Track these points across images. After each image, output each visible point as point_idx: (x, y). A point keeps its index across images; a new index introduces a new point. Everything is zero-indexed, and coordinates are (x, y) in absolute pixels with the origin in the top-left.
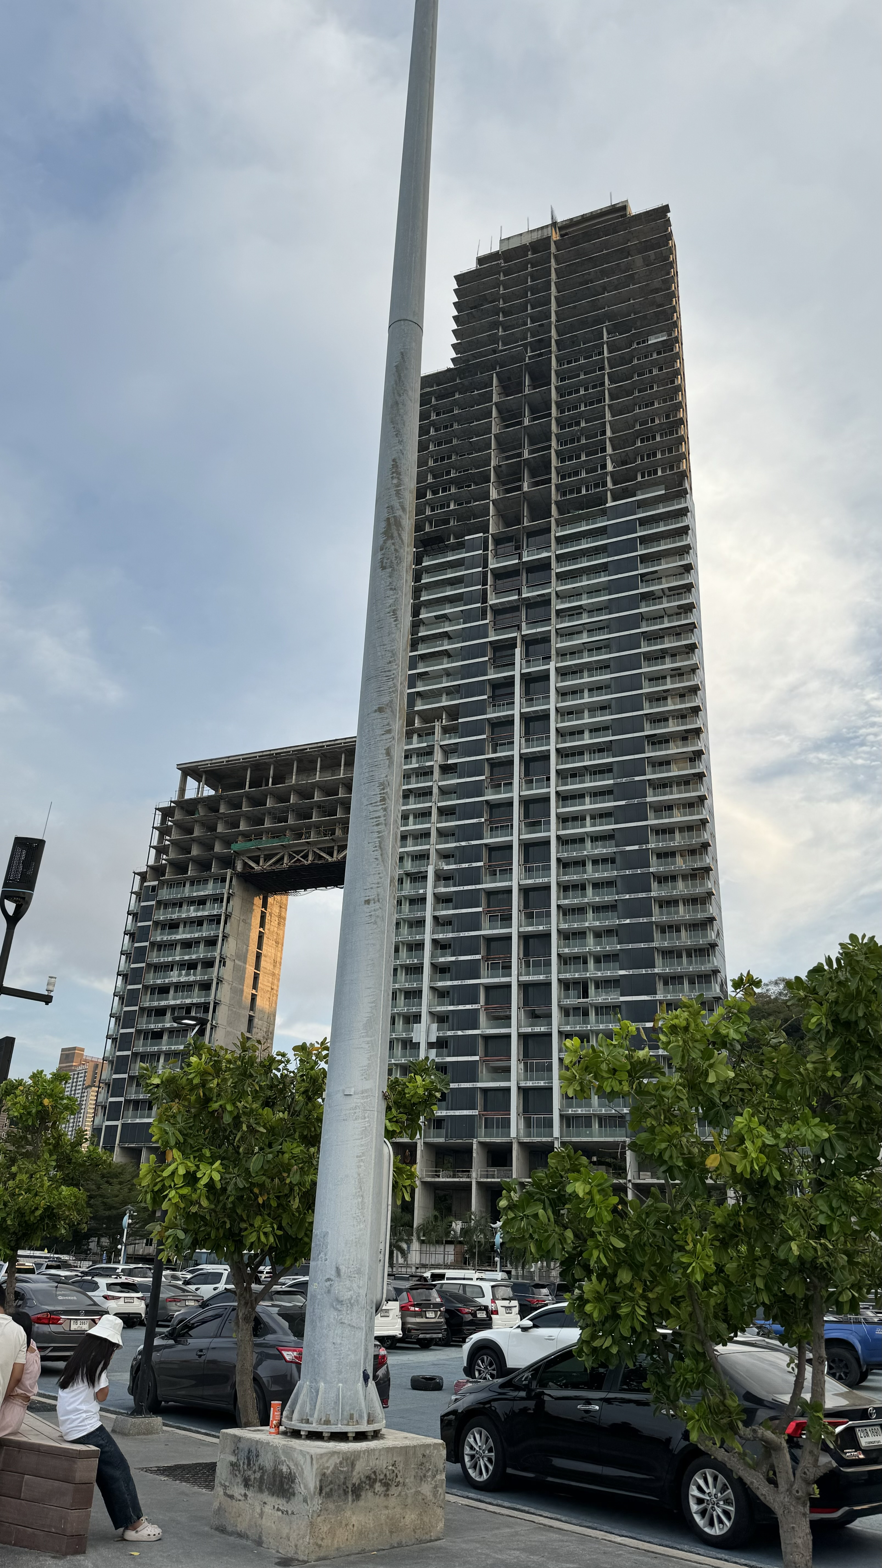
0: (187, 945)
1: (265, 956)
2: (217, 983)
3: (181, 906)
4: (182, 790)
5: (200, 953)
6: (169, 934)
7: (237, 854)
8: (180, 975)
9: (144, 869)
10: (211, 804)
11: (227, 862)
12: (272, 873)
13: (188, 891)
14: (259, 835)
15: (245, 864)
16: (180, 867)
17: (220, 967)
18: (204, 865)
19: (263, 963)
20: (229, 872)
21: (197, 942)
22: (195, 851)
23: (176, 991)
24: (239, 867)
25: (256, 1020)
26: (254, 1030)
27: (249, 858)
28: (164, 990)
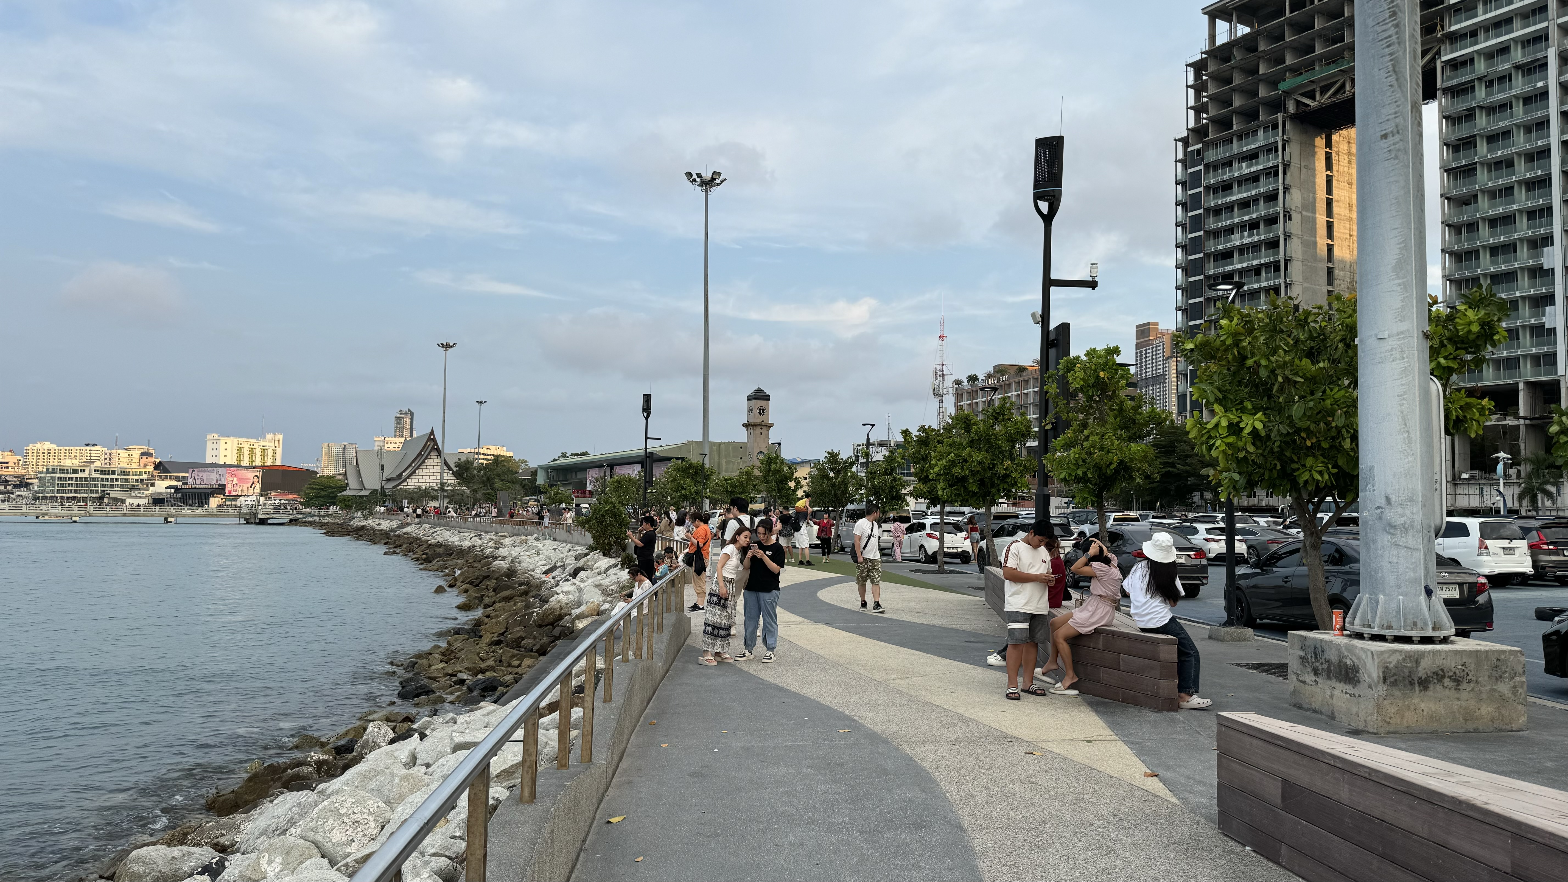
0: (1245, 204)
1: (1338, 201)
2: (1285, 240)
3: (1231, 165)
4: (1212, 37)
5: (1261, 211)
6: (1223, 197)
7: (1287, 93)
8: (1242, 237)
9: (1185, 134)
10: (1247, 44)
11: (1277, 105)
12: (1334, 105)
13: (1236, 148)
14: (1310, 66)
15: (1299, 103)
16: (1224, 123)
17: (1285, 221)
18: (1250, 115)
19: (1336, 209)
20: (1280, 116)
21: (1255, 200)
22: (1237, 102)
23: (1240, 254)
24: (1291, 108)
25: (1336, 272)
26: (1336, 282)
27: (1302, 95)
28: (1227, 255)
